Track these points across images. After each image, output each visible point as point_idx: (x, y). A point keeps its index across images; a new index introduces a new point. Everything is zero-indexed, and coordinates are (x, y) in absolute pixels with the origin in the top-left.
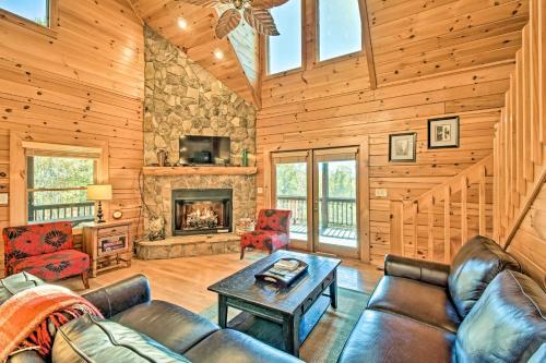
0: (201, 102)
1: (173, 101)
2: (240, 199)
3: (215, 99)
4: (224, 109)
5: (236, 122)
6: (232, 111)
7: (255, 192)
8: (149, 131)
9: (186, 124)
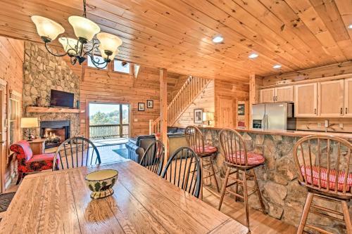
0: (56, 71)
1: (41, 67)
2: (74, 126)
3: (63, 70)
4: (67, 77)
5: (73, 85)
6: (71, 79)
7: (80, 122)
8: (27, 83)
9: (49, 83)
